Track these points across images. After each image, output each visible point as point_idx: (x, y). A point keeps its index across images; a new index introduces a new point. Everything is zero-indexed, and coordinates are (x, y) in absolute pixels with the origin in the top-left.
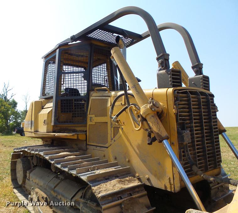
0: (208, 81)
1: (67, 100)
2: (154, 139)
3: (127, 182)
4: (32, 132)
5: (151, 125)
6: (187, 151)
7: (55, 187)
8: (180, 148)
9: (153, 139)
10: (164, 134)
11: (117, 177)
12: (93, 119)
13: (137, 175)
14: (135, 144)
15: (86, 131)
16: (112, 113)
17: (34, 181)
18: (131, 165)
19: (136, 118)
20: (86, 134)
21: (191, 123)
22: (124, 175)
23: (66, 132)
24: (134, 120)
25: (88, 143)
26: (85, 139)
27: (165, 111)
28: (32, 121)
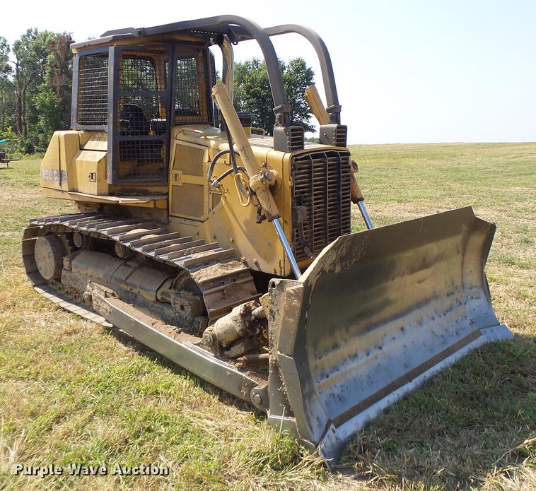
0: (346, 132)
1: (133, 142)
2: (264, 218)
3: (230, 267)
4: (63, 191)
5: (261, 201)
6: (301, 230)
7: (127, 278)
8: (293, 227)
9: (262, 217)
10: (275, 211)
11: (218, 261)
12: (179, 178)
13: (243, 258)
14: (241, 220)
15: (167, 194)
16: (211, 175)
17: (81, 272)
18: (237, 247)
19: (244, 189)
20: (168, 200)
21: (310, 196)
22: (226, 259)
23: (132, 194)
24: (240, 188)
25: (170, 213)
26: (166, 207)
27: (280, 182)
28: (60, 171)
